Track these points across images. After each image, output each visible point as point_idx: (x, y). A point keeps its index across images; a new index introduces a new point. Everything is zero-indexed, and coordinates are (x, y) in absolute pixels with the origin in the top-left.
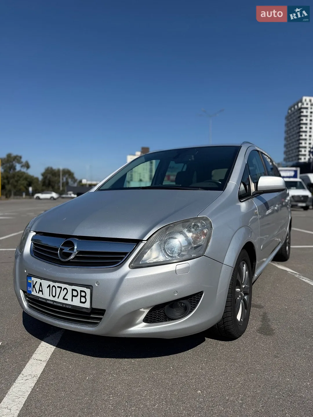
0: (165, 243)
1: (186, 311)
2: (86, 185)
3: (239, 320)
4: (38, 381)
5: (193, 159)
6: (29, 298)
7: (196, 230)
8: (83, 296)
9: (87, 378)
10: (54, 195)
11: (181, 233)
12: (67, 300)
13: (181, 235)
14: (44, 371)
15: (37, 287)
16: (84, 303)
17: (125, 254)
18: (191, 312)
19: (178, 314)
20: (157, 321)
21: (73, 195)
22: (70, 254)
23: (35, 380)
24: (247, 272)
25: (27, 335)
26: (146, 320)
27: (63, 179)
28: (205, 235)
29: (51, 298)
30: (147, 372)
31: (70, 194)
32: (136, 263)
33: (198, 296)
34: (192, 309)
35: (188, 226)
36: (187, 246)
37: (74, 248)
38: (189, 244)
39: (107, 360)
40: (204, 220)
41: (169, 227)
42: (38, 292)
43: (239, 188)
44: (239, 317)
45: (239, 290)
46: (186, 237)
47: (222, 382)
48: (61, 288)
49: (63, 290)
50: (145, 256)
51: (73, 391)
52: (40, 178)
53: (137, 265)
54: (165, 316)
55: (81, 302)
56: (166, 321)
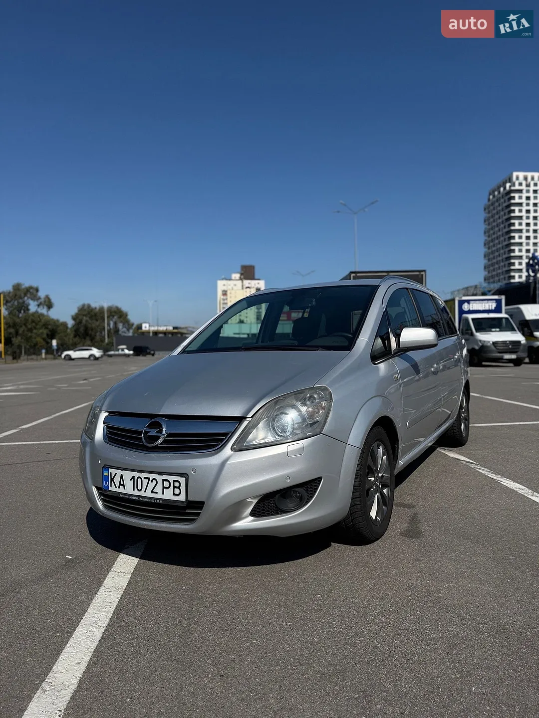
0: (274, 420)
1: (302, 502)
2: (148, 332)
3: (374, 518)
4: (124, 592)
5: (314, 303)
6: (104, 495)
7: (312, 402)
8: (176, 487)
9: (184, 588)
10: (96, 352)
11: (293, 407)
12: (157, 493)
13: (293, 409)
14: (129, 583)
15: (117, 480)
16: (178, 495)
17: (226, 434)
18: (307, 502)
19: (291, 505)
20: (267, 514)
21: (127, 352)
22: (158, 438)
23: (121, 591)
24: (385, 457)
25: (100, 547)
26: (253, 514)
27: (109, 325)
28: (323, 408)
29: (136, 493)
30: (256, 580)
31: (123, 350)
32: (239, 445)
33: (316, 483)
34: (308, 499)
35: (302, 399)
36: (300, 423)
37: (162, 430)
38: (304, 420)
39: (206, 570)
40: (322, 390)
41: (278, 401)
42: (118, 487)
43: (373, 346)
44: (373, 514)
45: (373, 479)
46: (299, 411)
47: (347, 586)
48: (149, 479)
49: (152, 481)
50: (251, 437)
51: (168, 600)
52: (70, 323)
53: (240, 447)
54: (276, 508)
55: (174, 494)
56: (278, 514)
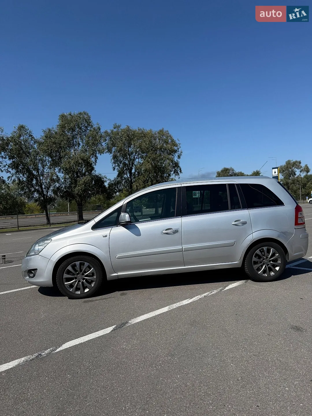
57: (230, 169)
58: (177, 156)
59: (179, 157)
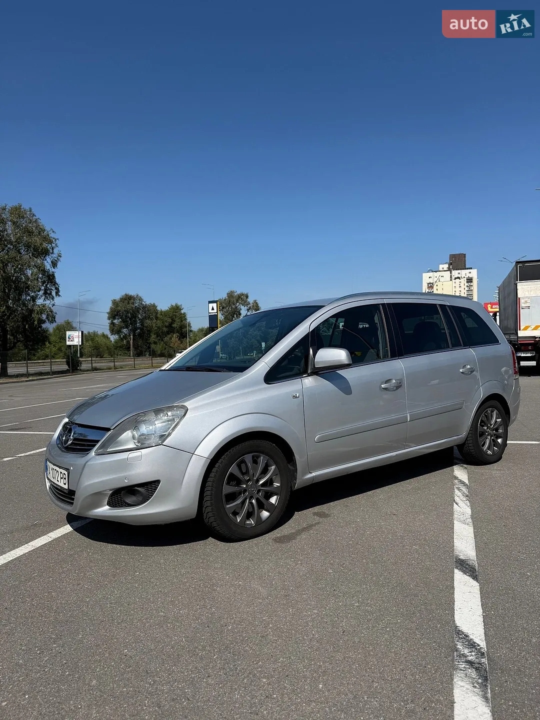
12: (58, 481)
17: (92, 441)
20: (118, 505)
23: (32, 549)
26: (109, 504)
29: (53, 480)
33: (156, 484)
34: (148, 497)
40: (178, 408)
41: (138, 416)
42: (49, 475)
48: (56, 470)
49: (57, 473)
53: (103, 452)
54: (124, 501)
55: (64, 484)
56: (126, 506)
57: (135, 297)
58: (50, 262)
59: (54, 264)
